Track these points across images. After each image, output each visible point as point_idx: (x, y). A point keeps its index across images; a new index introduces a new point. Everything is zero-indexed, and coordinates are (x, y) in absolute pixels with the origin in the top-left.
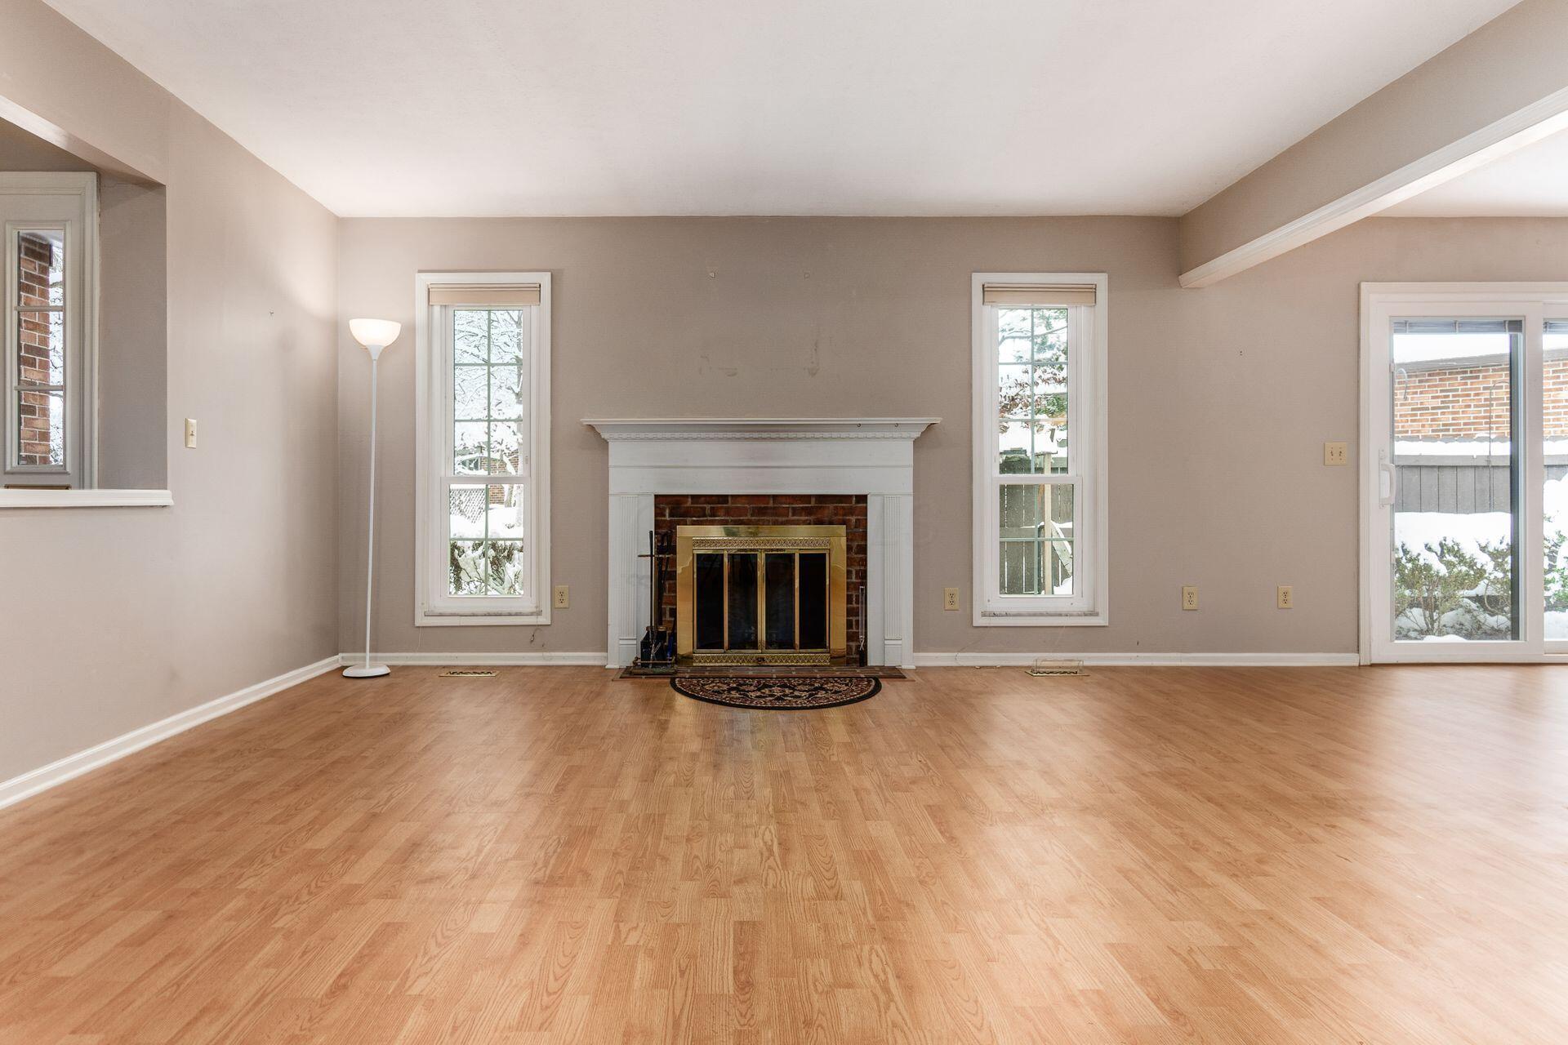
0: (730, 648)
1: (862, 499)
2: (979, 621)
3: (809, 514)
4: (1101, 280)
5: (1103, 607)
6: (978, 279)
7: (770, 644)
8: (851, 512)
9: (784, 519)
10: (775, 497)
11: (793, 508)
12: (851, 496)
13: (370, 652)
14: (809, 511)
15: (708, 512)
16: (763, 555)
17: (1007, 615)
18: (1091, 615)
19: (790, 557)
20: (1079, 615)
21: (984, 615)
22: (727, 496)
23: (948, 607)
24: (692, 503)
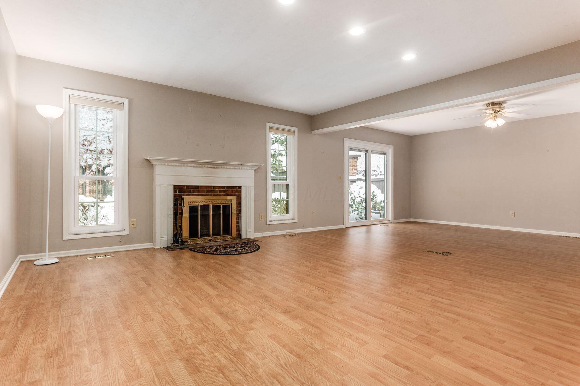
0: (201, 237)
1: (240, 188)
2: (268, 223)
3: (224, 192)
4: (296, 129)
5: (296, 217)
6: (268, 124)
7: (214, 235)
8: (237, 191)
9: (217, 194)
10: (214, 186)
11: (220, 190)
12: (236, 187)
13: (48, 252)
14: (224, 191)
15: (192, 191)
16: (211, 206)
17: (275, 221)
18: (294, 219)
19: (220, 206)
20: (291, 220)
21: (269, 221)
22: (198, 186)
23: (260, 219)
24: (186, 188)
